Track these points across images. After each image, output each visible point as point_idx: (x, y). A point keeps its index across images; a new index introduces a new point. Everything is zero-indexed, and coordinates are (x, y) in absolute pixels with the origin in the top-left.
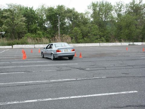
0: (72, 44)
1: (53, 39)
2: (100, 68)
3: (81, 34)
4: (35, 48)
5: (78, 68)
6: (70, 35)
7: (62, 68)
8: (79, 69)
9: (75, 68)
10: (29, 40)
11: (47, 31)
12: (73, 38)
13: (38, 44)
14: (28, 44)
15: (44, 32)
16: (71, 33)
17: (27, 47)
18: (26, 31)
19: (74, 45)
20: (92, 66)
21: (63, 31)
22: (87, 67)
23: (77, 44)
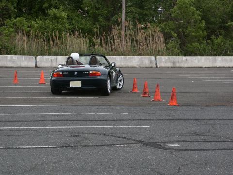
0: (167, 57)
1: (101, 40)
2: (218, 145)
3: (204, 22)
4: (37, 66)
5: (140, 142)
6: (162, 25)
7: (86, 139)
8: (144, 144)
9: (130, 139)
10: (21, 41)
11: (84, 11)
12: (171, 36)
13: (49, 55)
14: (15, 54)
15: (73, 11)
16: (167, 19)
17: (10, 64)
18: (12, 7)
19: (174, 63)
20: (196, 134)
21: (139, 10)
22: (175, 138)
23: (184, 58)
